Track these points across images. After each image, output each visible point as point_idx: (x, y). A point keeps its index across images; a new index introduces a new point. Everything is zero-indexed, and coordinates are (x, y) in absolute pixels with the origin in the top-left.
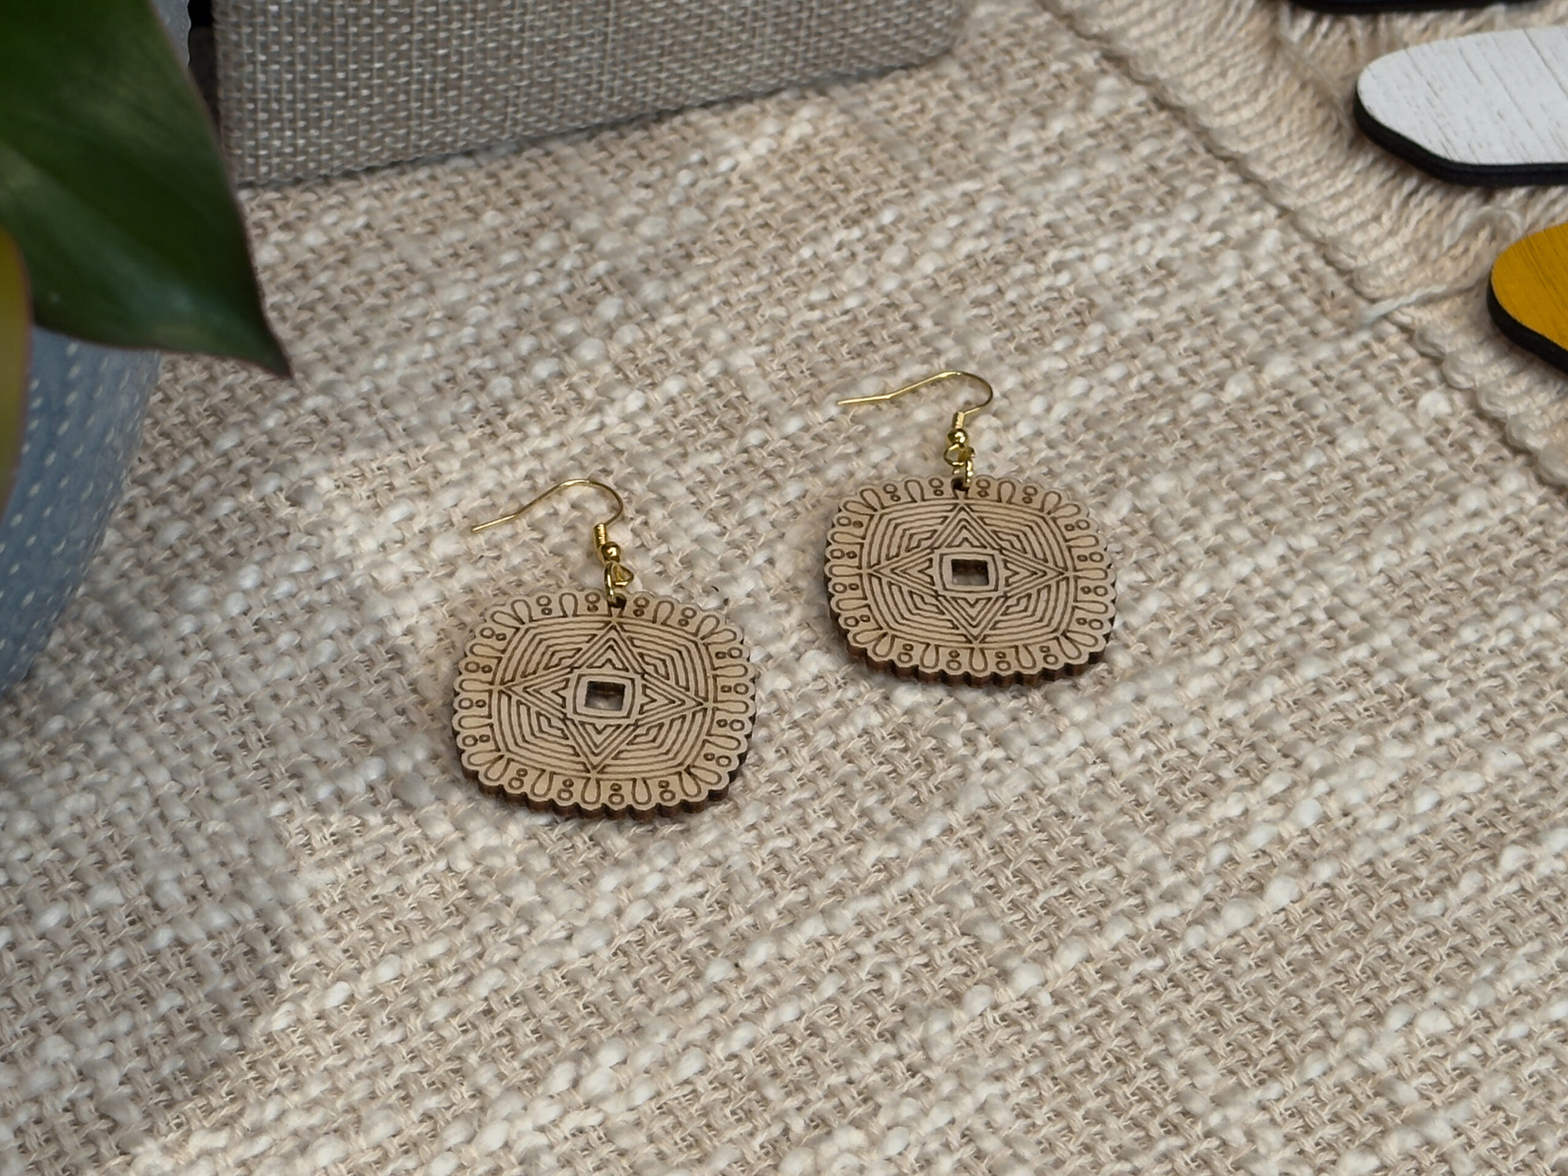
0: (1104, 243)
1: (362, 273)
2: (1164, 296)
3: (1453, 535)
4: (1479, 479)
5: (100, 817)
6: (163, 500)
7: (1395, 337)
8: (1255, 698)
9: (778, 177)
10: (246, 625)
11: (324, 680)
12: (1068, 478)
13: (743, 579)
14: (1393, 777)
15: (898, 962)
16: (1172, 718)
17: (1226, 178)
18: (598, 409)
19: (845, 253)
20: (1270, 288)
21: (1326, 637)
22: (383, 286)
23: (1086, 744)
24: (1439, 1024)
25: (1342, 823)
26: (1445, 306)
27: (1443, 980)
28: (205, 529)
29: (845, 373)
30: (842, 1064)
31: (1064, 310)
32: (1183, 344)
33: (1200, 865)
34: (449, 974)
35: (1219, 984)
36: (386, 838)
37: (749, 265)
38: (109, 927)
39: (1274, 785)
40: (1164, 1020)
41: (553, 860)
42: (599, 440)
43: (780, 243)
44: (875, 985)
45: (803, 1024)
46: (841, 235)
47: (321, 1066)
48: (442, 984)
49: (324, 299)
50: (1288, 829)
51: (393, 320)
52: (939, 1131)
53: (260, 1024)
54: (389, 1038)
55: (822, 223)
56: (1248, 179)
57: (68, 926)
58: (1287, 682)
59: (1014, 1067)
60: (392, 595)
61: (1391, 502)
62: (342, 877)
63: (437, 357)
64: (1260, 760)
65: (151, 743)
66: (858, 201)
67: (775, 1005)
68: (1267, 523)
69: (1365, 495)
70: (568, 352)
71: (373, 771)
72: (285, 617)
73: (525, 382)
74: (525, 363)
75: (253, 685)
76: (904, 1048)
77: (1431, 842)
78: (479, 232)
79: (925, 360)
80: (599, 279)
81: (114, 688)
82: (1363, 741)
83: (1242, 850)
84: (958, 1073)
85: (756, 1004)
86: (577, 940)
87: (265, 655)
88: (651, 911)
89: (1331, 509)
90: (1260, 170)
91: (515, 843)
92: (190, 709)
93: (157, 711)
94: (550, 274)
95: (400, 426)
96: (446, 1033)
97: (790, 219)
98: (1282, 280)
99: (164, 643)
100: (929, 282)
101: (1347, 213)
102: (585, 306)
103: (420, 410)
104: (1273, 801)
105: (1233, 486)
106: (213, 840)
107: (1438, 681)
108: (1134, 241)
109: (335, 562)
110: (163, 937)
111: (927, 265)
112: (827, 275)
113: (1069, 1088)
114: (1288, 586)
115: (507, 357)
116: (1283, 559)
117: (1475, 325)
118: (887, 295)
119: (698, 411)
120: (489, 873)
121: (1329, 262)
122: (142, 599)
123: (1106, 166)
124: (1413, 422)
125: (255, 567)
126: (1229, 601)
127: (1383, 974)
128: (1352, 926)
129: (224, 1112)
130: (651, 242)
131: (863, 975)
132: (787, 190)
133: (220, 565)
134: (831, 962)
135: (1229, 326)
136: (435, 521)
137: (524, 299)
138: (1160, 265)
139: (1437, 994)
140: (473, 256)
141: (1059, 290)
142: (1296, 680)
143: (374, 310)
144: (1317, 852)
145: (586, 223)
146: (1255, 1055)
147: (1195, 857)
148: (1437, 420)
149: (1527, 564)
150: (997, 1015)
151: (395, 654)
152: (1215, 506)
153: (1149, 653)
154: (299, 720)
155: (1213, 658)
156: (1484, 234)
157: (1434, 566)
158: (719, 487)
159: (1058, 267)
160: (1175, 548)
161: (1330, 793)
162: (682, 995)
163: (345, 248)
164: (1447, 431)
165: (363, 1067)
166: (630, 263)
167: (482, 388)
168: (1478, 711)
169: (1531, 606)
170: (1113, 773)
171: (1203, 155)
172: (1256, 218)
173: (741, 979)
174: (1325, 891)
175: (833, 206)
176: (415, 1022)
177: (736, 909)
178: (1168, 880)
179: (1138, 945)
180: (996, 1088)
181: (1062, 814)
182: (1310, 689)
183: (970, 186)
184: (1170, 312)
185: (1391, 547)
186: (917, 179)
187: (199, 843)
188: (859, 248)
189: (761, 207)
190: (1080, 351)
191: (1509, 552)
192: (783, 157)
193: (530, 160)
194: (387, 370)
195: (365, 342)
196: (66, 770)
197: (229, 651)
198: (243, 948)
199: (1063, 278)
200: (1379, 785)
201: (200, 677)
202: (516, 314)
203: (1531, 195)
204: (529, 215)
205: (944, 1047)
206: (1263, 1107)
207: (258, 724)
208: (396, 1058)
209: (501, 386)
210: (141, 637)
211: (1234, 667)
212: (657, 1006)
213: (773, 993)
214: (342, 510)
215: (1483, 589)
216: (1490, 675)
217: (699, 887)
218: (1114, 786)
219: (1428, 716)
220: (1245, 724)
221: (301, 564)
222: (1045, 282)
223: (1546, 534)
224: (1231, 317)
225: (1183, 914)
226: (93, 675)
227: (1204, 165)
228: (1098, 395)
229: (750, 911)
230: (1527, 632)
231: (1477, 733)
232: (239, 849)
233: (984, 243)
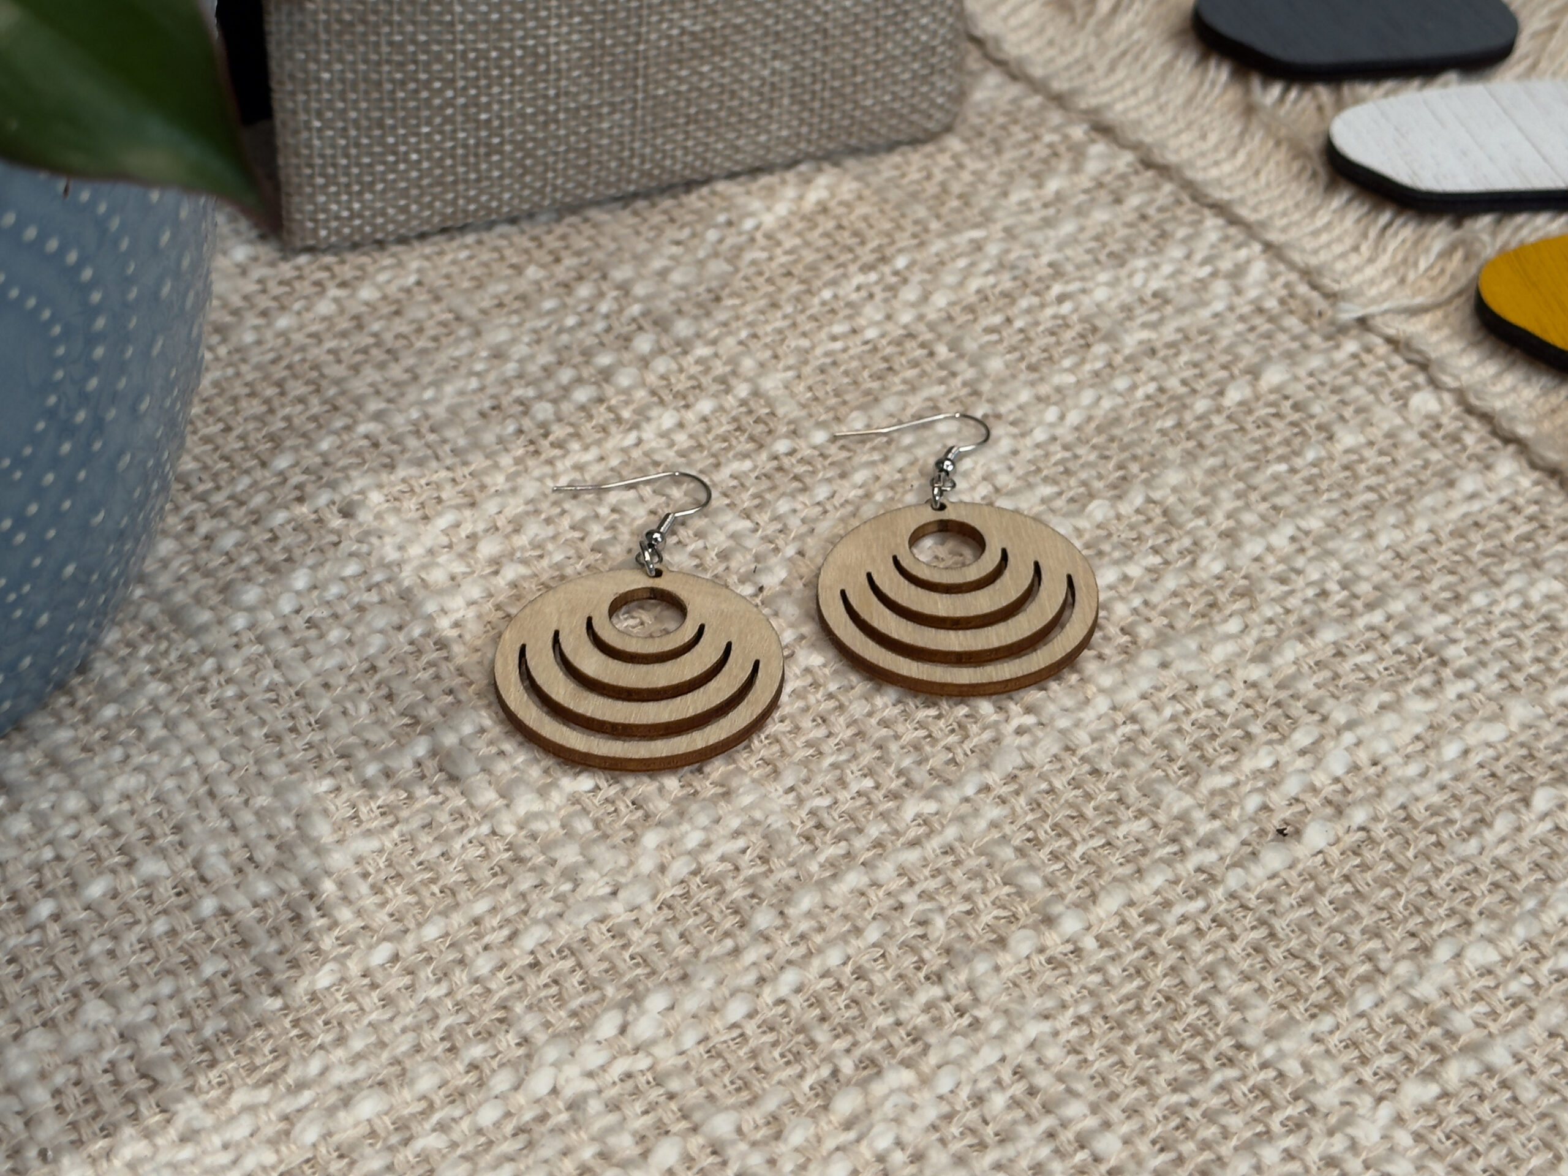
0: (1103, 277)
1: (412, 321)
2: (1162, 320)
3: (1454, 514)
4: (1473, 465)
5: (149, 796)
6: (222, 513)
7: (1382, 349)
8: (1278, 661)
9: (799, 234)
10: (298, 622)
11: (374, 669)
12: (1083, 475)
13: (777, 569)
14: (1418, 729)
15: (942, 909)
16: (1199, 681)
17: (1212, 224)
18: (636, 426)
19: (864, 293)
20: (1260, 310)
21: (1341, 605)
22: (432, 332)
23: (1114, 708)
24: (1489, 955)
25: (1372, 771)
26: (1427, 319)
27: (1487, 914)
28: (260, 536)
29: (868, 393)
30: (888, 1007)
31: (1068, 335)
32: (1184, 358)
33: (1235, 814)
34: (494, 929)
35: (1262, 922)
36: (432, 807)
37: (775, 305)
38: (155, 898)
39: (1302, 738)
40: (1210, 958)
41: (597, 824)
42: (636, 454)
43: (802, 287)
44: (919, 931)
45: (848, 969)
46: (859, 279)
47: (365, 1022)
48: (487, 940)
49: (378, 344)
50: (1320, 778)
51: (442, 359)
52: (991, 1069)
53: (303, 985)
54: (435, 992)
55: (840, 271)
56: (1234, 220)
57: (114, 897)
58: (1307, 645)
59: (1064, 1006)
60: (441, 592)
61: (1391, 487)
62: (389, 845)
63: (482, 389)
64: (1288, 717)
65: (203, 727)
66: (873, 251)
67: (820, 950)
68: (1275, 508)
69: (1366, 482)
70: (607, 380)
71: (421, 748)
72: (336, 616)
73: (566, 407)
74: (566, 391)
75: (304, 675)
76: (951, 989)
77: (1462, 788)
78: (522, 285)
79: (942, 381)
80: (634, 320)
81: (168, 678)
82: (1386, 697)
83: (1276, 798)
84: (1006, 1012)
85: (802, 950)
86: (622, 895)
87: (315, 648)
88: (694, 866)
89: (1335, 495)
90: (1244, 212)
91: (559, 808)
92: (241, 696)
93: (209, 699)
94: (588, 317)
95: (447, 448)
96: (493, 986)
97: (813, 268)
98: (1271, 304)
99: (216, 638)
100: (943, 315)
101: (1328, 245)
102: (621, 342)
103: (467, 433)
104: (1303, 752)
105: (1239, 477)
106: (260, 815)
107: (1454, 641)
108: (1130, 275)
109: (384, 565)
110: (208, 906)
111: (940, 300)
112: (847, 312)
113: (1120, 1025)
114: (1300, 562)
115: (549, 387)
116: (1293, 539)
117: (1457, 334)
118: (905, 327)
119: (731, 427)
120: (534, 836)
121: (1314, 287)
122: (198, 599)
123: (1100, 216)
124: (1405, 419)
125: (305, 571)
126: (1245, 577)
127: (1427, 910)
128: (1391, 865)
129: (267, 1070)
130: (683, 288)
131: (907, 921)
132: (807, 244)
133: (273, 569)
134: (874, 910)
135: (1224, 343)
136: (481, 527)
137: (565, 338)
138: (1155, 295)
139: (1482, 927)
140: (517, 305)
141: (1064, 317)
142: (1316, 643)
143: (424, 352)
144: (1350, 799)
145: (620, 274)
146: (1304, 990)
147: (1229, 806)
148: (1428, 417)
149: (1527, 537)
150: (1042, 958)
151: (442, 644)
152: (1224, 494)
153: (1172, 627)
154: (349, 706)
155: (1234, 626)
156: (1459, 255)
157: (1438, 542)
158: (752, 490)
159: (1061, 299)
160: (1188, 533)
161: (1359, 743)
162: (729, 943)
163: (398, 301)
164: (1439, 426)
165: (409, 1021)
166: (664, 306)
167: (525, 413)
168: (1496, 667)
169: (1536, 574)
170: (1143, 732)
171: (1189, 203)
172: (1243, 253)
173: (786, 926)
174: (1361, 835)
175: (850, 256)
176: (460, 976)
177: (776, 863)
178: (1204, 828)
179: (1179, 889)
180: (1045, 1027)
181: (1095, 772)
182: (1331, 651)
183: (977, 234)
184: (1168, 332)
185: (1395, 526)
186: (926, 230)
187: (246, 817)
188: (877, 290)
189: (784, 259)
190: (1088, 367)
191: (1509, 528)
192: (803, 218)
193: (570, 225)
194: (435, 401)
195: (416, 378)
196: (117, 753)
197: (280, 644)
198: (289, 914)
199: (1066, 308)
200: (1404, 738)
201: (252, 668)
202: (557, 351)
203: (1498, 222)
204: (568, 269)
205: (990, 988)
206: (1316, 1039)
207: (308, 709)
208: (440, 1011)
209: (543, 410)
210: (196, 632)
211: (1255, 633)
212: (704, 955)
213: (818, 939)
214: (392, 521)
215: (1488, 560)
216: (1504, 635)
217: (741, 843)
218: (1146, 743)
219: (1447, 673)
220: (1270, 684)
221: (351, 569)
222: (1049, 311)
223: (1542, 511)
224: (1226, 334)
225: (1222, 858)
226: (147, 668)
227: (1191, 211)
228: (1106, 404)
229: (792, 865)
230: (1535, 596)
231: (1497, 687)
232: (286, 822)
233: (991, 280)
